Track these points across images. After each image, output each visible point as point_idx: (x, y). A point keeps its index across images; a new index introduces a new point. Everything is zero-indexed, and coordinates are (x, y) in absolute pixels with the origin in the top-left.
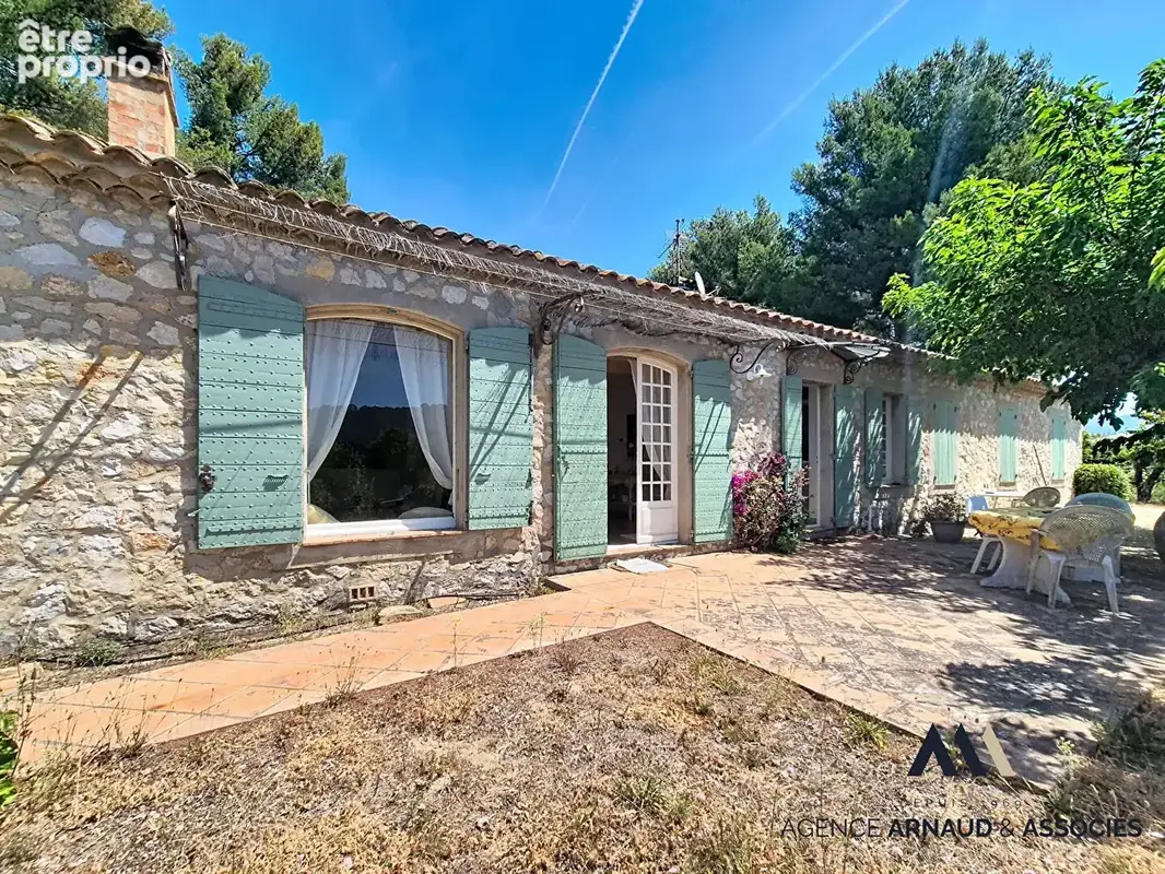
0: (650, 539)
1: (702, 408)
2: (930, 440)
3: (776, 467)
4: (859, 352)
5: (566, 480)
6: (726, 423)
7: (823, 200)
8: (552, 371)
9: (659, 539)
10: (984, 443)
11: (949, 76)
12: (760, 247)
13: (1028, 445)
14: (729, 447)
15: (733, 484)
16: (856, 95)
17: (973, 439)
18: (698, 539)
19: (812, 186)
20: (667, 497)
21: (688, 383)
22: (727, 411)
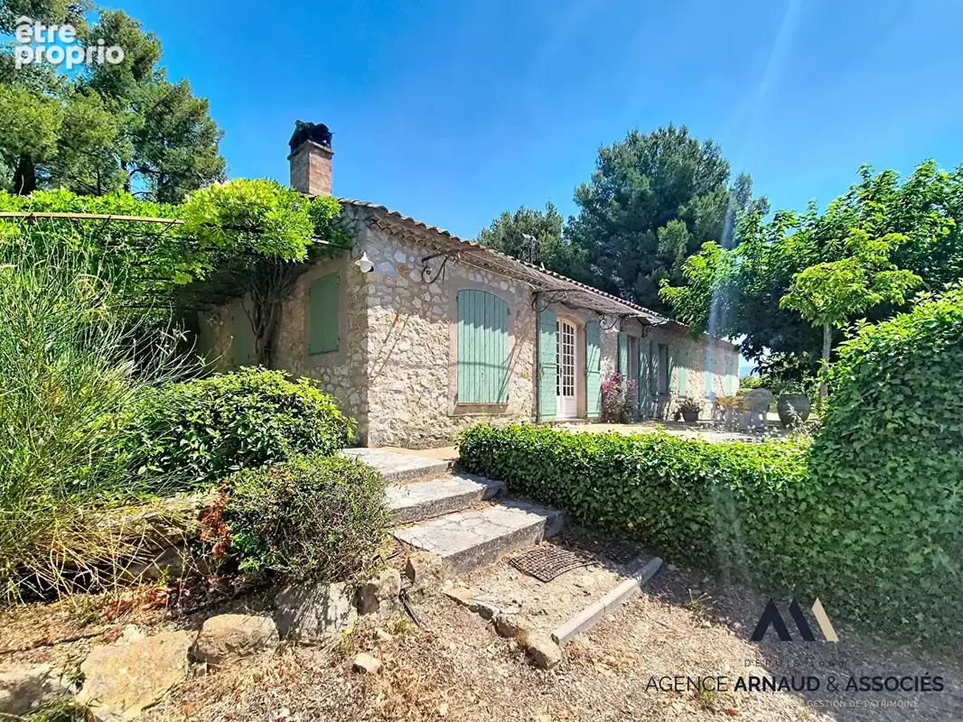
0: (565, 416)
1: (590, 348)
2: (677, 372)
3: (617, 380)
4: (652, 321)
5: (543, 380)
6: (598, 355)
7: (594, 211)
8: (537, 325)
9: (569, 416)
10: (698, 374)
11: (667, 147)
12: (553, 238)
13: (717, 377)
14: (599, 369)
15: (601, 388)
16: (615, 147)
17: (694, 372)
18: (589, 416)
19: (587, 203)
20: (572, 394)
21: (583, 333)
22: (599, 350)
